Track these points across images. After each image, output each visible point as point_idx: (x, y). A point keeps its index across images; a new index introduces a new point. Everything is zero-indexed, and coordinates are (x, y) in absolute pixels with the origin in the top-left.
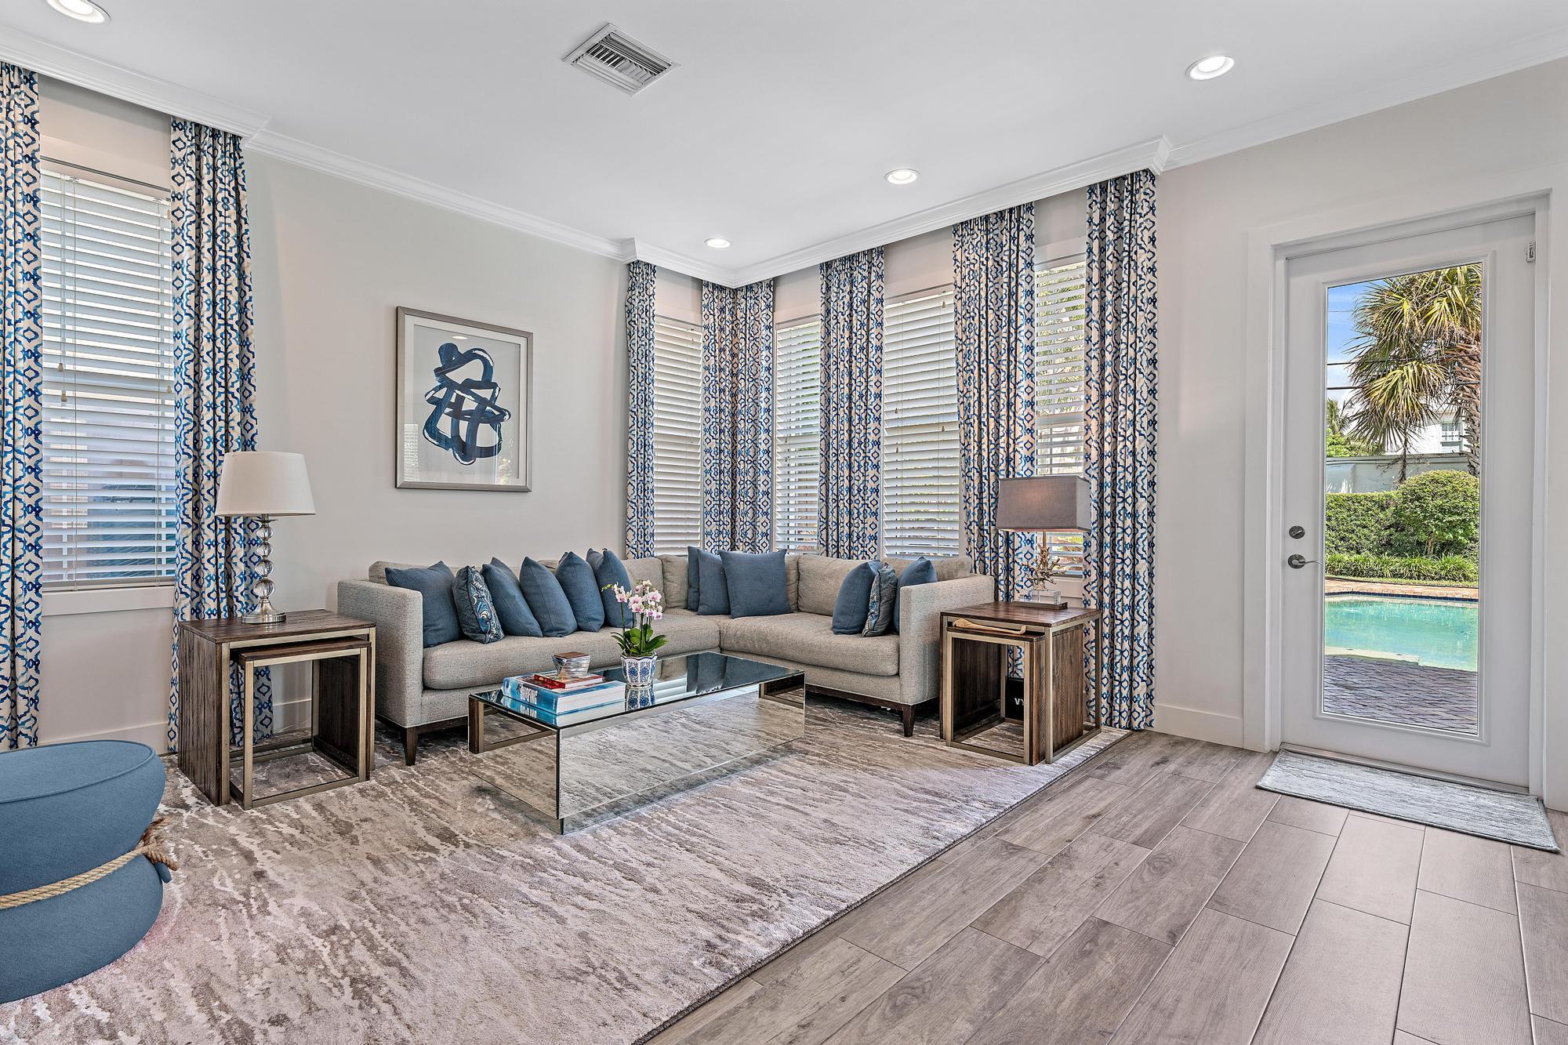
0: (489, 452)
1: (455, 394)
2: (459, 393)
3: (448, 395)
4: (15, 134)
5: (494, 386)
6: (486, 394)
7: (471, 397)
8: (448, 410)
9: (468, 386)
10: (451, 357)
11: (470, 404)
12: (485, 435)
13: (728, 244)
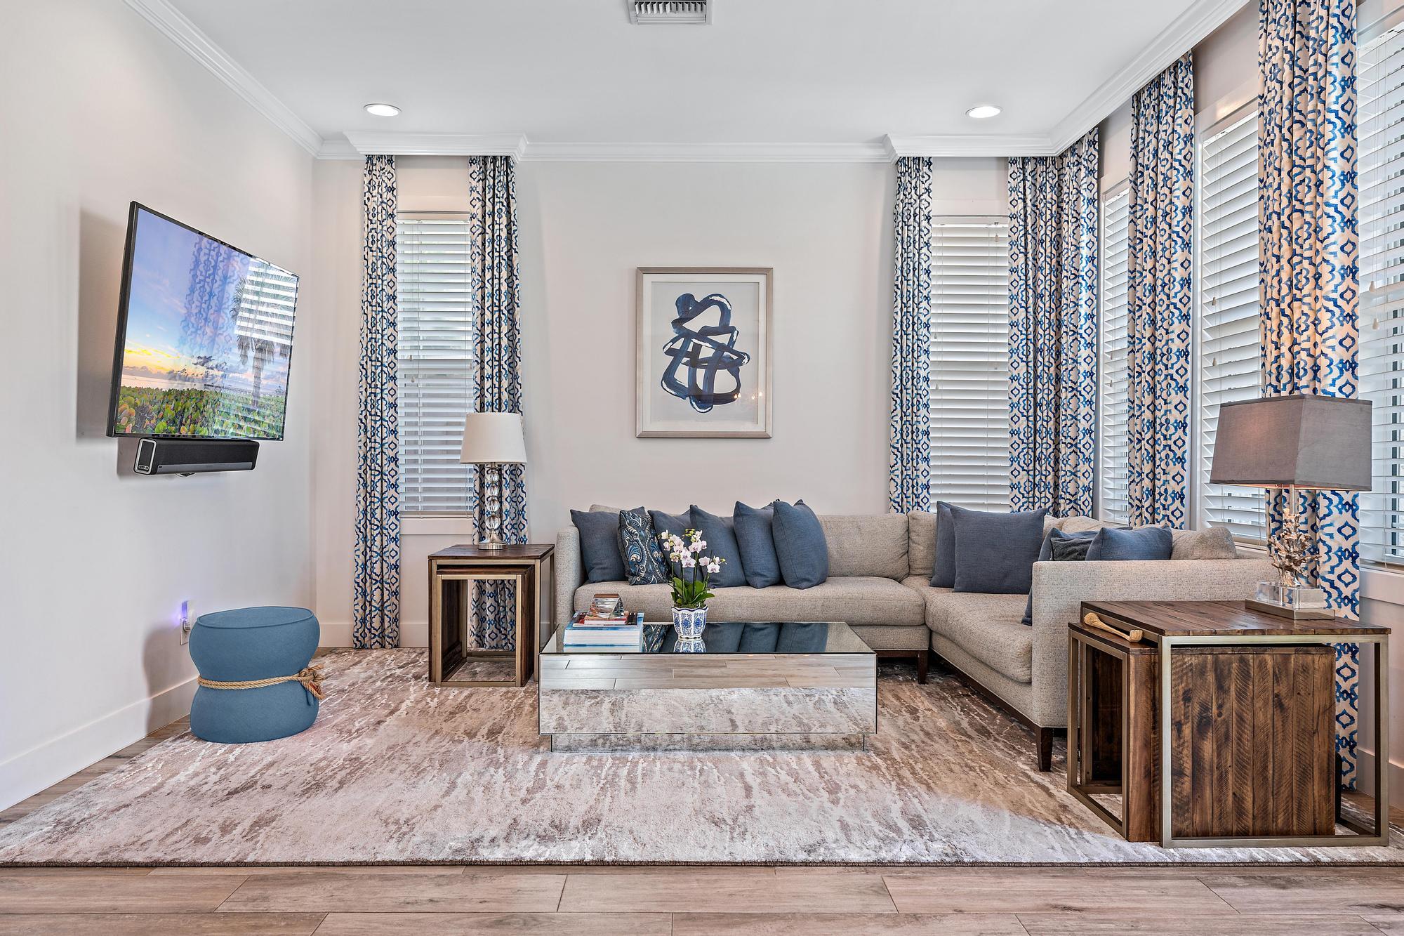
0: (727, 398)
1: (692, 344)
2: (696, 341)
3: (685, 345)
4: (382, 202)
5: (731, 330)
6: (723, 339)
7: (707, 344)
8: (685, 360)
9: (705, 333)
10: (688, 306)
11: (707, 352)
12: (723, 382)
13: (997, 111)
